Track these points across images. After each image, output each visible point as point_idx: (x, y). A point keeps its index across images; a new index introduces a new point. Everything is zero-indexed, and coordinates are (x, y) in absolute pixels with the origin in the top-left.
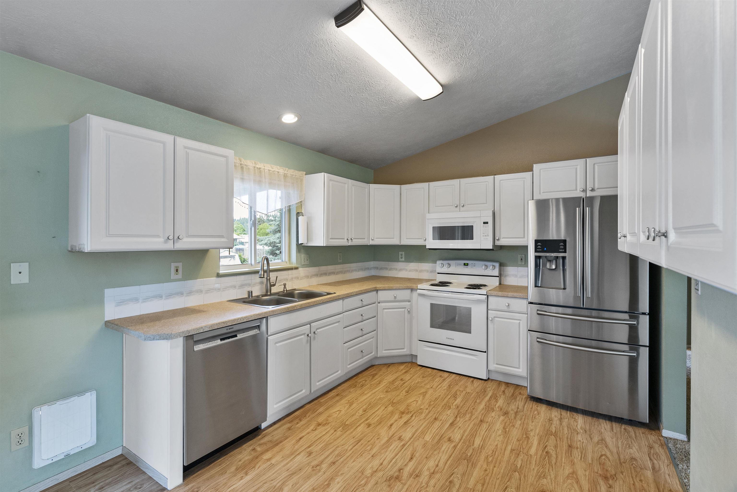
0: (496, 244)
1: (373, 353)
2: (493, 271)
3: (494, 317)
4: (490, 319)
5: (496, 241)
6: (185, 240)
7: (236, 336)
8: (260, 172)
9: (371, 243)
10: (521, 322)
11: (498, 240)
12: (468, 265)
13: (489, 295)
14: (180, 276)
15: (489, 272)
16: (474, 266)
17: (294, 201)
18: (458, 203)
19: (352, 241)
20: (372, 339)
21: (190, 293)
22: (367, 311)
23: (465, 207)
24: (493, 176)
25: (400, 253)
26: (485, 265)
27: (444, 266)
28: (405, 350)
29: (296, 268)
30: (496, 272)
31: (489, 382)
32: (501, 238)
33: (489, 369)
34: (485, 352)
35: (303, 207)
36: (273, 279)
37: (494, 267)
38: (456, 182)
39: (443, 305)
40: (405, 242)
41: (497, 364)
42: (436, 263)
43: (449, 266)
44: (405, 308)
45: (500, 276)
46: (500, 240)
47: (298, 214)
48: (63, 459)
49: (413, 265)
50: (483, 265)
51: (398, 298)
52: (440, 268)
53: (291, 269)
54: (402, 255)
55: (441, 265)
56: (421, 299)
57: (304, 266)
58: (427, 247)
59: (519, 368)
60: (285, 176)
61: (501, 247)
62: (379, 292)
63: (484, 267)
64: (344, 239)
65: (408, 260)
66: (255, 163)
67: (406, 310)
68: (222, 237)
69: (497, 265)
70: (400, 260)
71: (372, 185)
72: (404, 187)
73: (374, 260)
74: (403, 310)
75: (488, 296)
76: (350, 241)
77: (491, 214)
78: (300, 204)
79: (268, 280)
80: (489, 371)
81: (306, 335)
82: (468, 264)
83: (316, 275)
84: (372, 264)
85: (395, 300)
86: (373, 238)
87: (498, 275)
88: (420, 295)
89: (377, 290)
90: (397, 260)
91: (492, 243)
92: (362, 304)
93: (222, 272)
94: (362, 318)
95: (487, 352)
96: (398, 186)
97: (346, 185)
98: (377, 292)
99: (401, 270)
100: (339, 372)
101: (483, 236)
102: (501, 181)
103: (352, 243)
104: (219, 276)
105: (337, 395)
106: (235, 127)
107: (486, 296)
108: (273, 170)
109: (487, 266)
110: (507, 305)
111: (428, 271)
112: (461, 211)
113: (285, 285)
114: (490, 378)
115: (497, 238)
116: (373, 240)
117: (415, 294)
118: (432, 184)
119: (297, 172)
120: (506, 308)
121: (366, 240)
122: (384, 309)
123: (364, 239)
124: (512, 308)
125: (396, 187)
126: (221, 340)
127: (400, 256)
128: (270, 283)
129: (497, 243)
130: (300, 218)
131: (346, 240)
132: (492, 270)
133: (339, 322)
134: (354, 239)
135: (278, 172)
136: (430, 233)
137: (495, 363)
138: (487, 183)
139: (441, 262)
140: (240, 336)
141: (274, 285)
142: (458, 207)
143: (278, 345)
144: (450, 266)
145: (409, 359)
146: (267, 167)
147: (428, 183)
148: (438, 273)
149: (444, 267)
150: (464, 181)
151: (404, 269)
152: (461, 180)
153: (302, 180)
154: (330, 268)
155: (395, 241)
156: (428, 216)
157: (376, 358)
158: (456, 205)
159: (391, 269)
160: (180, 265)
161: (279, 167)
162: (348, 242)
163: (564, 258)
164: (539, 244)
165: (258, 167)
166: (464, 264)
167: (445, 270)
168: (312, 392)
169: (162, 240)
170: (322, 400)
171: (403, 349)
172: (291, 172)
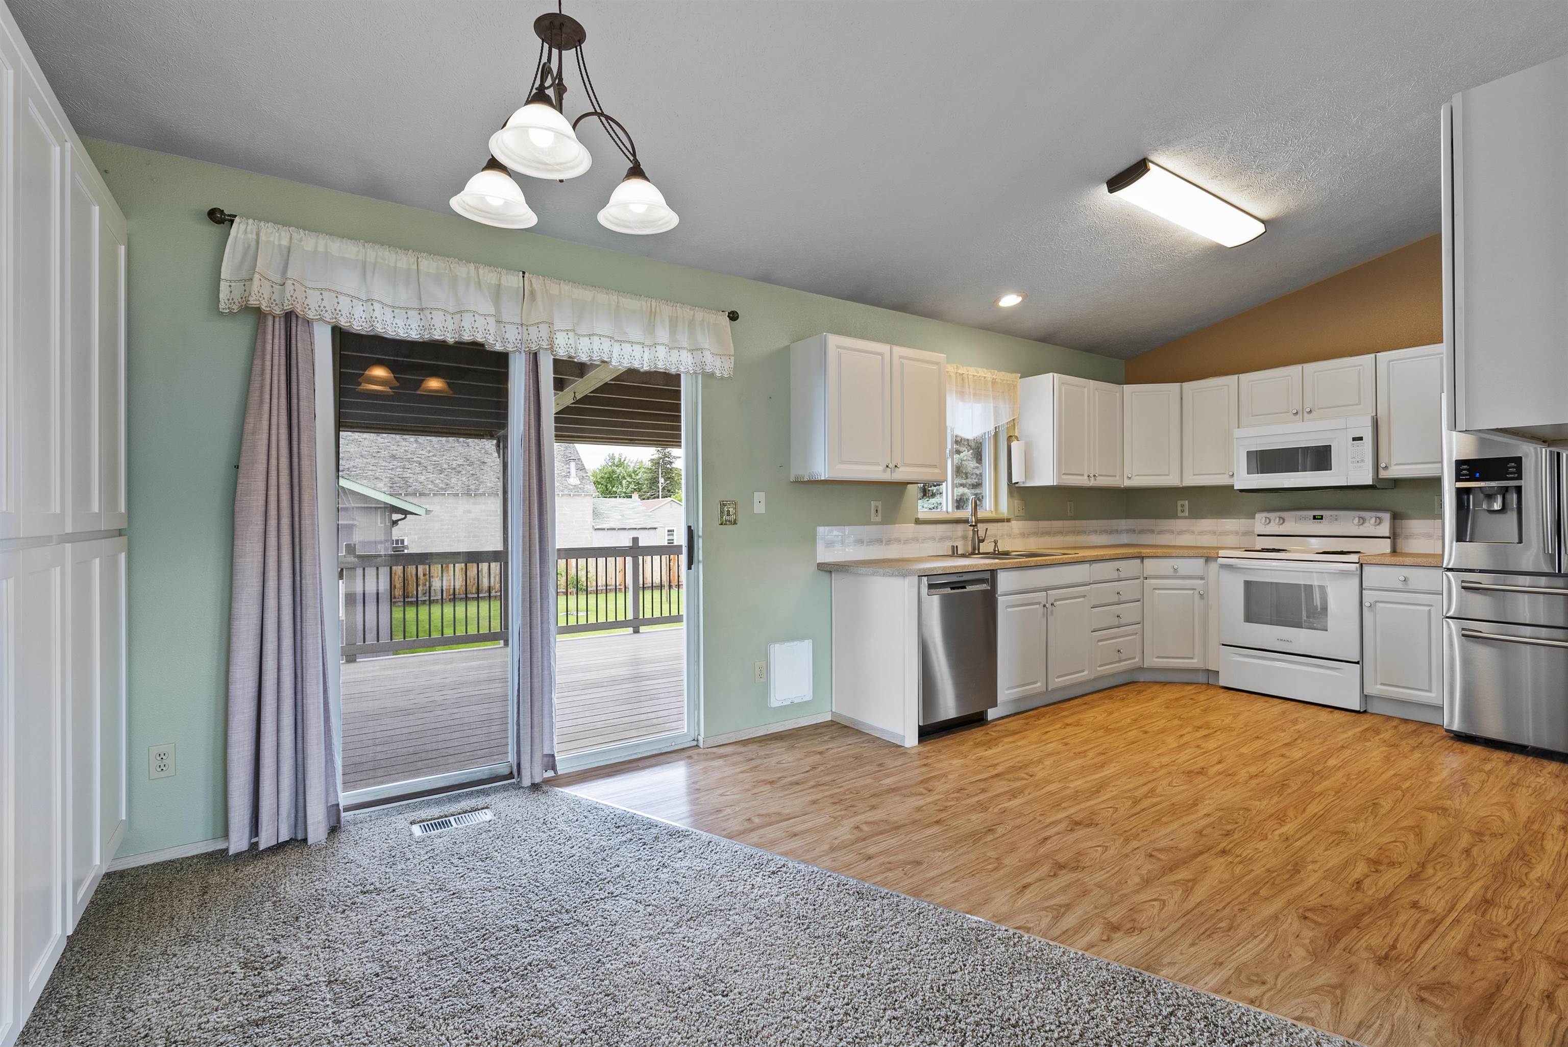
0: (1380, 477)
1: (1137, 660)
2: (1378, 527)
3: (1376, 602)
4: (1366, 604)
5: (1381, 471)
6: (902, 469)
7: (964, 587)
8: (963, 379)
9: (1127, 483)
10: (1433, 609)
11: (1386, 468)
12: (1322, 519)
13: (1365, 562)
14: (879, 519)
15: (1369, 529)
16: (1336, 519)
17: (1005, 419)
18: (1299, 408)
19: (1095, 480)
20: (1134, 637)
21: (889, 542)
22: (1129, 589)
23: (1313, 413)
24: (1373, 355)
25: (1180, 503)
26: (1359, 517)
27: (1272, 521)
28: (1195, 661)
29: (1008, 520)
30: (1385, 529)
31: (1365, 716)
32: (1392, 464)
33: (1365, 693)
34: (1358, 663)
35: (1016, 428)
36: (981, 534)
37: (1380, 521)
38: (1294, 370)
39: (1272, 583)
40: (1191, 480)
41: (1382, 684)
42: (1254, 518)
43: (1281, 521)
44: (1195, 589)
45: (1394, 536)
46: (1390, 468)
47: (1010, 438)
48: (788, 705)
49: (1206, 524)
50: (1355, 518)
51: (1180, 573)
52: (1264, 526)
53: (1001, 521)
54: (1182, 506)
55: (1265, 521)
56: (1226, 576)
57: (1018, 518)
58: (1236, 488)
59: (1430, 691)
60: (994, 382)
61: (1396, 483)
62: (1146, 561)
63: (1356, 521)
64: (1083, 475)
65: (1196, 514)
66: (957, 368)
67: (1196, 592)
68: (935, 466)
69: (1386, 516)
70: (1180, 514)
71: (1127, 387)
72: (1187, 386)
73: (1127, 517)
74: (1191, 592)
75: (1362, 565)
76: (1092, 479)
77: (1369, 423)
78: (1013, 424)
79: (975, 532)
80: (1365, 698)
81: (1042, 605)
82: (1322, 516)
83: (1035, 534)
84: (1123, 524)
85: (1175, 575)
86: (1130, 476)
87: (1388, 535)
88: (1223, 566)
89: (1142, 558)
90: (1173, 515)
91: (1371, 475)
92: (1119, 575)
93: (921, 516)
94: (1119, 599)
95: (1361, 663)
96: (1175, 386)
97: (1086, 389)
98: (1142, 562)
99: (1180, 533)
100: (1086, 673)
101: (1353, 462)
102: (1391, 363)
103: (1096, 482)
104: (918, 522)
105: (1085, 704)
106: (934, 320)
107: (1358, 565)
108: (978, 375)
109: (1363, 520)
110: (1402, 578)
111: (1237, 533)
112: (1305, 420)
113: (996, 542)
114: (1369, 710)
115: (1383, 465)
116: (1129, 478)
117: (1213, 566)
118: (1244, 377)
119: (1008, 374)
120: (1400, 586)
121: (1118, 478)
122: (1154, 589)
123: (1115, 476)
124: (1414, 584)
125: (1173, 388)
126: (952, 588)
127: (1179, 508)
128: (978, 537)
129: (1383, 474)
130: (1014, 445)
131: (1086, 477)
132: (1376, 525)
133: (1084, 596)
134: (1099, 475)
135: (985, 377)
136: (1242, 463)
137: (1379, 682)
138: (1361, 367)
139: (1265, 514)
140: (969, 588)
141: (983, 541)
142: (1300, 414)
143: (1009, 610)
144: (1283, 522)
145: (1201, 678)
146: (971, 371)
147: (1236, 376)
148: (1259, 535)
149: (1270, 525)
150: (1311, 368)
151: (1187, 531)
152: (1305, 365)
153: (1015, 387)
154: (1057, 524)
155: (1171, 480)
156: (1237, 433)
157: (1141, 669)
158: (1295, 411)
159: (1160, 532)
160: (879, 504)
161: (985, 370)
162: (1089, 480)
163: (1519, 490)
164: (1465, 467)
165: (961, 372)
166: (1315, 518)
167: (1273, 528)
168: (1050, 689)
169: (881, 468)
170: (1064, 706)
171: (1192, 658)
172: (1001, 376)
